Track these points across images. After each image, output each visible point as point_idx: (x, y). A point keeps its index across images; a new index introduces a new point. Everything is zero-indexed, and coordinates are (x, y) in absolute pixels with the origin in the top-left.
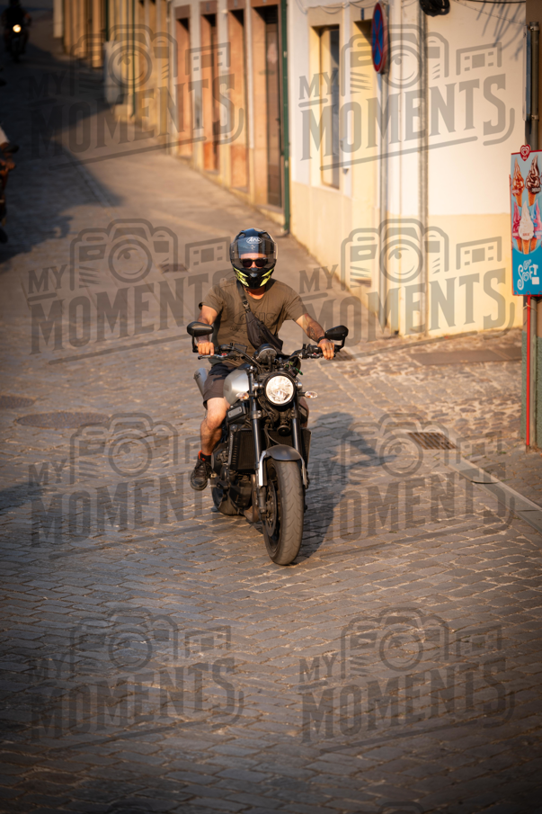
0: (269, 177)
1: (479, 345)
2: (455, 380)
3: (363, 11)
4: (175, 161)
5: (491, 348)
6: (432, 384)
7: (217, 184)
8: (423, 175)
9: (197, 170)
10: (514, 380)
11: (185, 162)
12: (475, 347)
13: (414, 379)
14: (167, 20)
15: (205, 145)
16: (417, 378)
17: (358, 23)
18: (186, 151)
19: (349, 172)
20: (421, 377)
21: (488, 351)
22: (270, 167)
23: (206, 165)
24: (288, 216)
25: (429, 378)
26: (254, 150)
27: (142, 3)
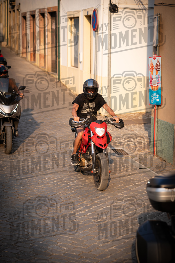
0: (52, 64)
1: (127, 118)
2: (123, 130)
3: (88, 12)
4: (21, 59)
5: (131, 119)
6: (116, 132)
7: (35, 66)
8: (109, 64)
9: (28, 61)
10: (142, 131)
11: (24, 59)
12: (126, 119)
13: (110, 130)
14: (19, 17)
15: (31, 54)
16: (110, 129)
17: (86, 16)
18: (24, 56)
19: (82, 63)
20: (112, 129)
21: (130, 120)
22: (52, 61)
23: (31, 60)
24: (59, 76)
25: (114, 130)
26: (47, 56)
27: (10, 12)
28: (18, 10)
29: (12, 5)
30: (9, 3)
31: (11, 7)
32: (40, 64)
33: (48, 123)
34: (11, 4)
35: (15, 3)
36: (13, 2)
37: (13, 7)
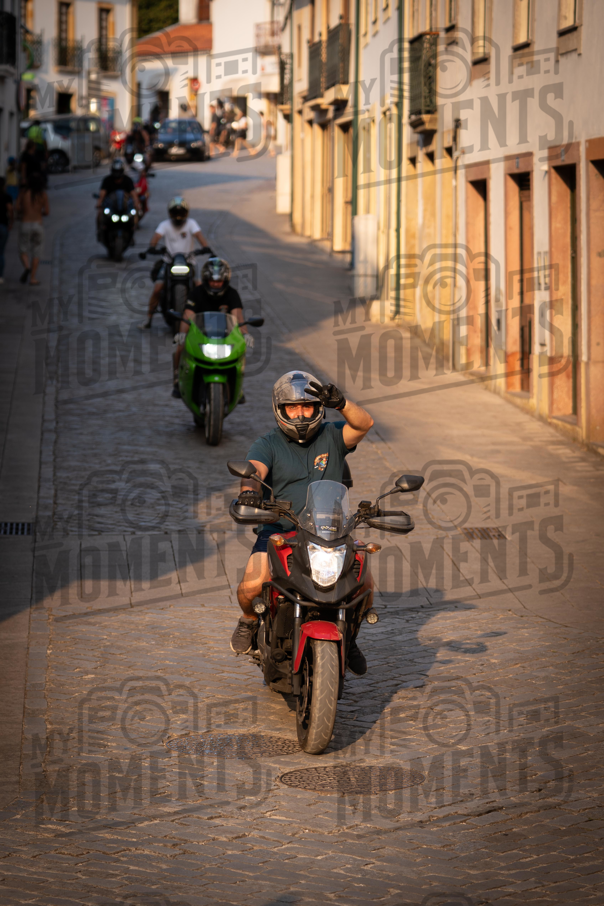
7: (528, 411)
14: (454, 183)
23: (509, 384)
27: (413, 161)
28: (449, 151)
29: (420, 129)
30: (405, 120)
31: (417, 137)
32: (552, 402)
33: (591, 682)
34: (414, 125)
35: (433, 121)
36: (425, 117)
37: (427, 137)
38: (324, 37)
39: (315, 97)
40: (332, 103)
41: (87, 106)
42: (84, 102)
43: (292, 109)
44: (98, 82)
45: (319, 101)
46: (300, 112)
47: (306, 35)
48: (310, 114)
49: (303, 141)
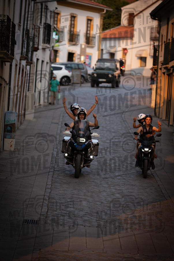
38: (171, 41)
39: (166, 64)
40: (171, 67)
41: (80, 58)
42: (78, 57)
43: (158, 67)
44: (85, 49)
45: (167, 66)
46: (161, 69)
47: (164, 39)
48: (164, 70)
49: (161, 80)
